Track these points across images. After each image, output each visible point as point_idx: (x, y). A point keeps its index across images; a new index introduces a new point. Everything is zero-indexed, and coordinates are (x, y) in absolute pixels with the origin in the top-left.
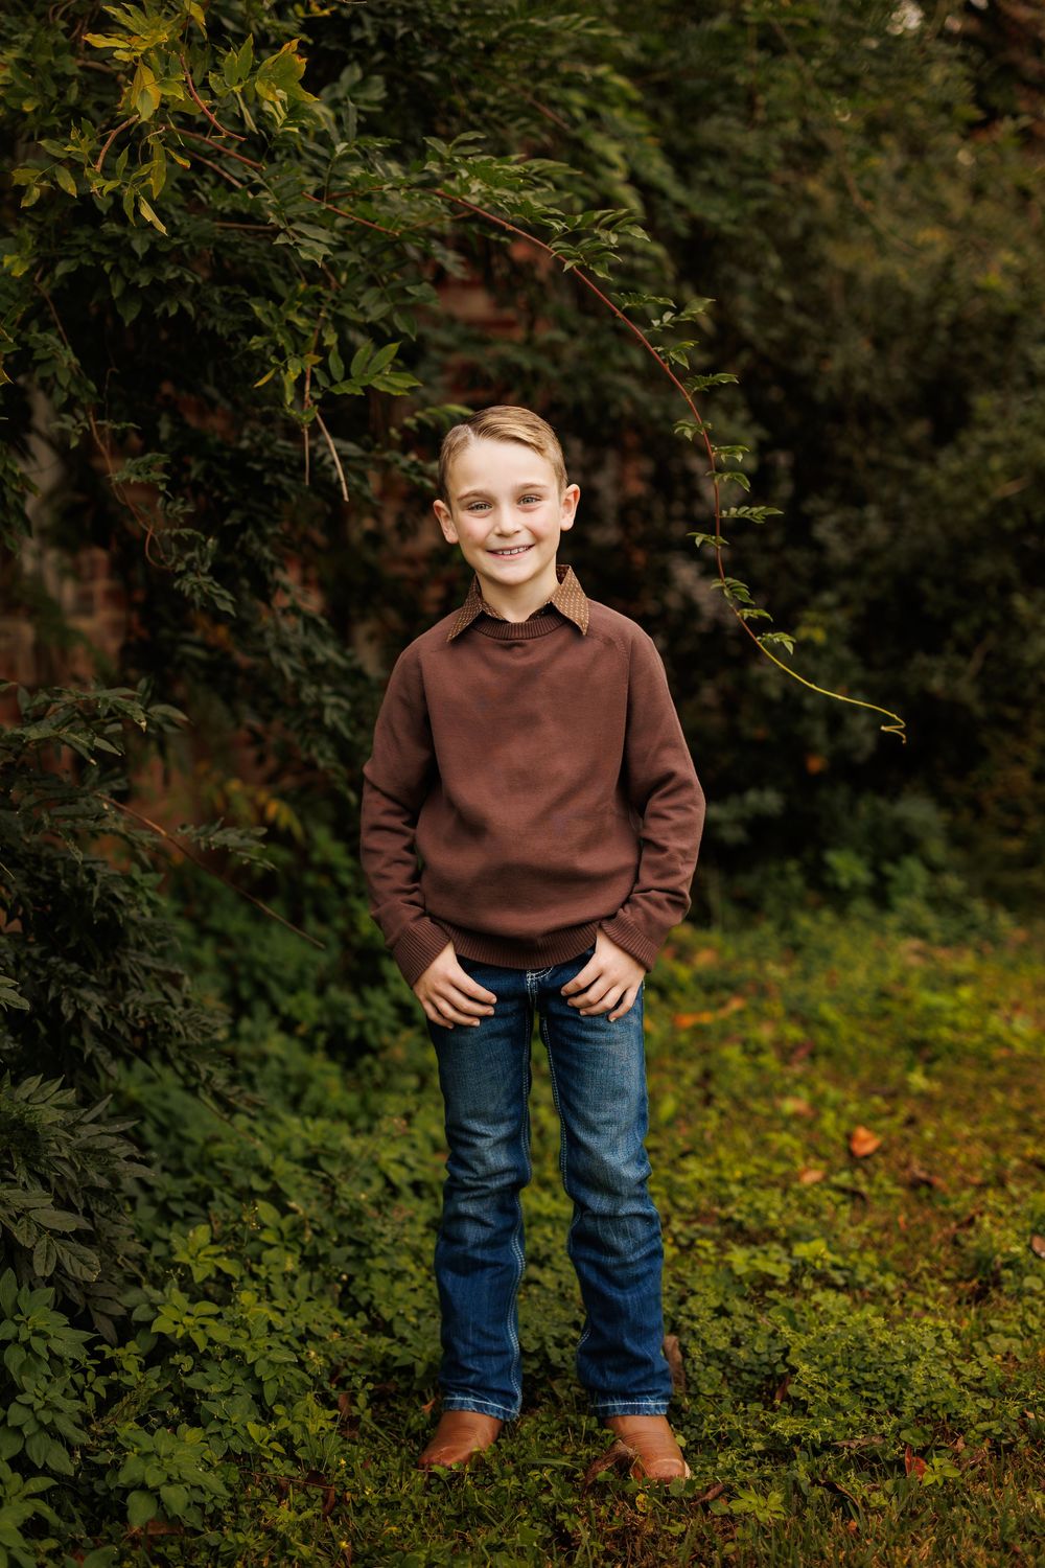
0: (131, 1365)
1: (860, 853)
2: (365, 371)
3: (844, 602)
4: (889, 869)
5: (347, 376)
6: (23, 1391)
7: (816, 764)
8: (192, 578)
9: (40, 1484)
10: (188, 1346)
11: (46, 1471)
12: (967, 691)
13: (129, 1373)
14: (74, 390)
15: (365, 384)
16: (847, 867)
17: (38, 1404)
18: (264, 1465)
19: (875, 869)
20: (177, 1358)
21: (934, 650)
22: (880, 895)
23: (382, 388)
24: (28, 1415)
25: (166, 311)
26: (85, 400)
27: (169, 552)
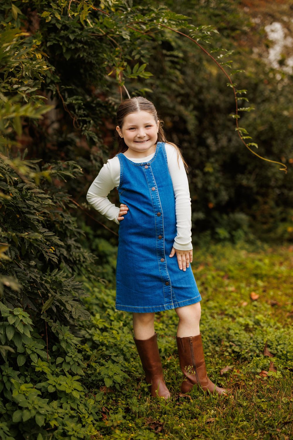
0: (88, 350)
1: (226, 229)
2: (137, 71)
3: (216, 161)
4: (234, 233)
5: (132, 73)
6: (69, 353)
7: (211, 205)
8: (87, 132)
9: (77, 378)
10: (103, 344)
11: (77, 374)
12: (253, 184)
13: (88, 352)
14: (52, 78)
15: (137, 75)
16: (222, 233)
17: (73, 356)
19: (230, 233)
20: (101, 347)
21: (243, 173)
22: (232, 240)
23: (142, 76)
24: (71, 359)
25: (79, 56)
26: (56, 81)
27: (80, 124)
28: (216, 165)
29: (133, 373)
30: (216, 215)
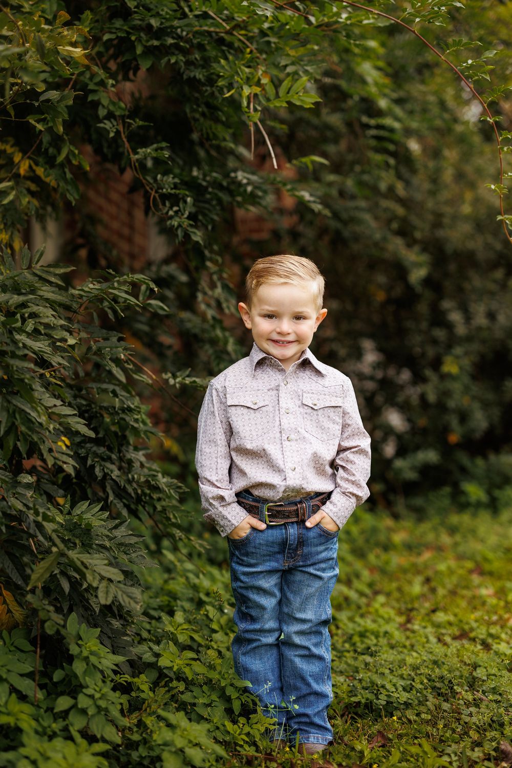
0: (145, 687)
1: (481, 484)
2: (288, 93)
3: (466, 353)
4: (497, 493)
5: (277, 96)
6: (87, 687)
7: (454, 438)
9: (100, 747)
10: (180, 677)
13: (143, 691)
15: (288, 100)
16: (474, 491)
17: (97, 696)
18: (238, 748)
19: (489, 492)
20: (175, 683)
22: (493, 506)
23: (298, 103)
24: (90, 702)
26: (117, 113)
27: (164, 204)
28: (466, 362)
29: (241, 746)
30: (464, 459)
